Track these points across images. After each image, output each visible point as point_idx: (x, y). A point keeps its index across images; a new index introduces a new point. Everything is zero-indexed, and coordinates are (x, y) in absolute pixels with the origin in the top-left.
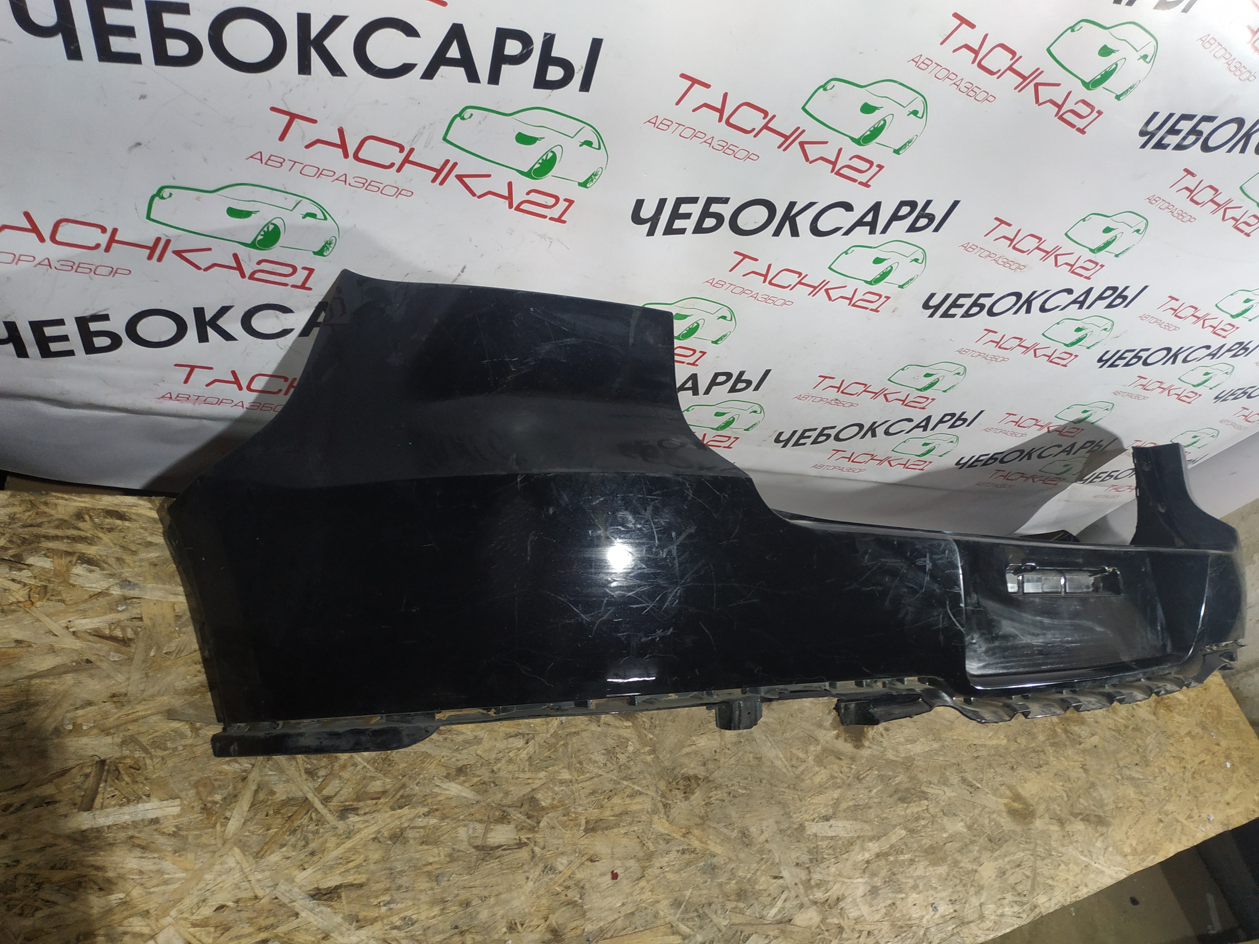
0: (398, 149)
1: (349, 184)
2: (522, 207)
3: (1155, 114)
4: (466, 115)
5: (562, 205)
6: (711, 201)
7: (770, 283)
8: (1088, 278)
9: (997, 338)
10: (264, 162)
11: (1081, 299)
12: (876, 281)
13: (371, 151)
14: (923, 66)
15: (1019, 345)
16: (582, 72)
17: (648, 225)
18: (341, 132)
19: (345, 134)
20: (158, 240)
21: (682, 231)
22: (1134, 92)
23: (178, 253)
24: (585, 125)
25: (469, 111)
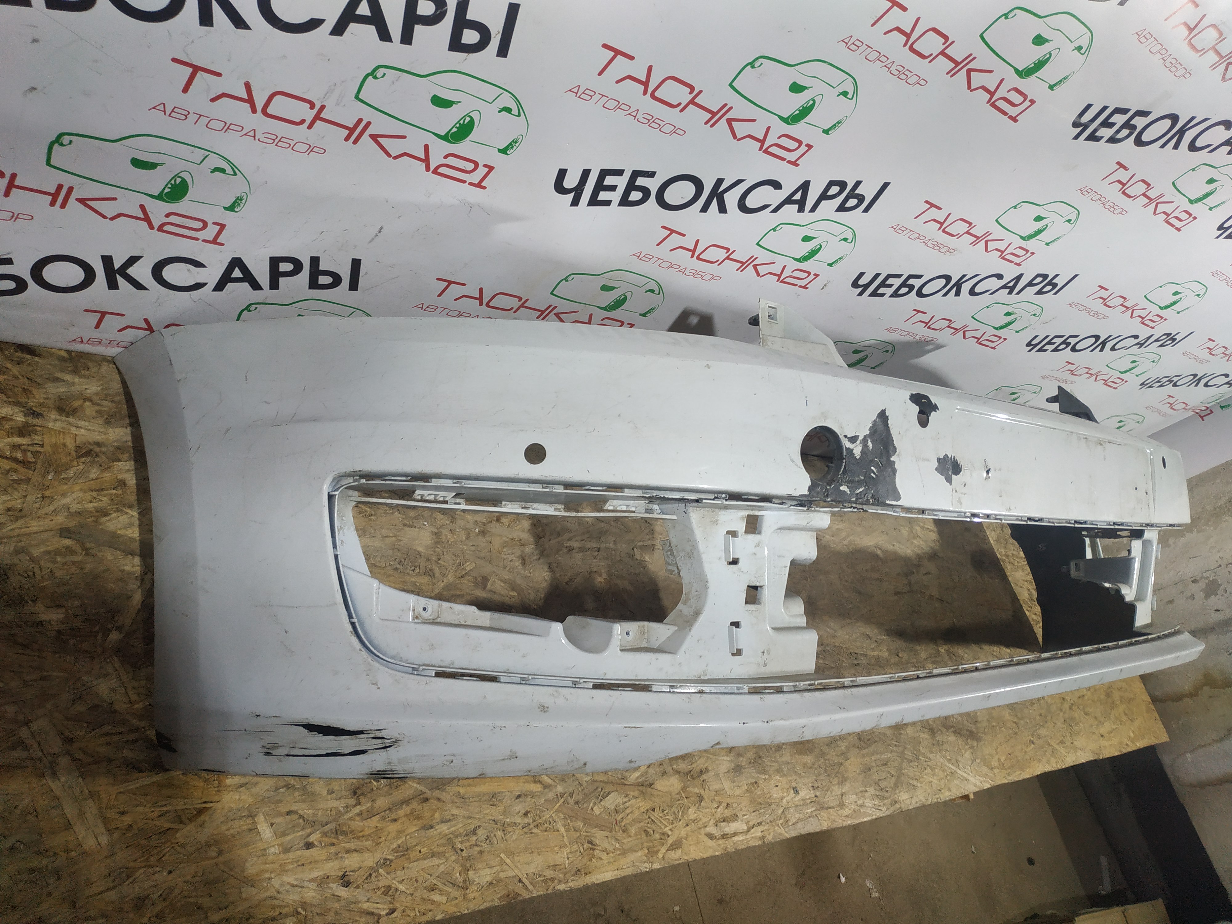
0: (308, 106)
1: (259, 140)
2: (440, 170)
3: (1089, 106)
4: (379, 73)
5: (481, 171)
6: (636, 174)
7: (698, 258)
8: (1019, 265)
9: (926, 318)
10: (168, 113)
11: (1011, 284)
12: (805, 259)
13: (279, 106)
14: (853, 47)
15: (948, 327)
16: (499, 37)
17: (572, 195)
18: (248, 86)
19: (252, 89)
20: (60, 187)
21: (607, 203)
22: (1067, 83)
23: (82, 201)
24: (502, 91)
25: (381, 71)
